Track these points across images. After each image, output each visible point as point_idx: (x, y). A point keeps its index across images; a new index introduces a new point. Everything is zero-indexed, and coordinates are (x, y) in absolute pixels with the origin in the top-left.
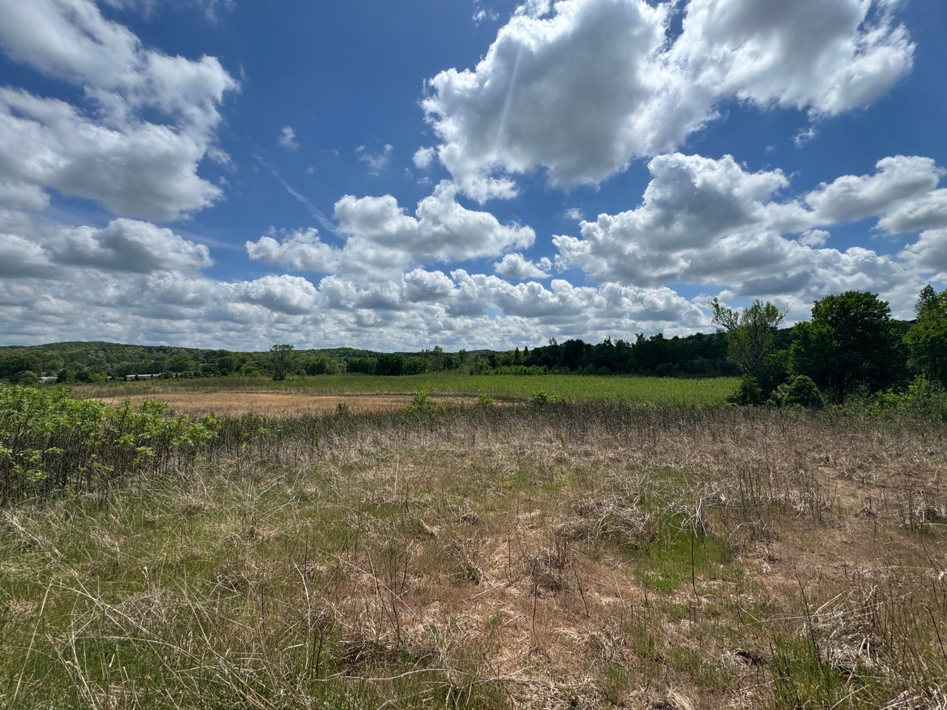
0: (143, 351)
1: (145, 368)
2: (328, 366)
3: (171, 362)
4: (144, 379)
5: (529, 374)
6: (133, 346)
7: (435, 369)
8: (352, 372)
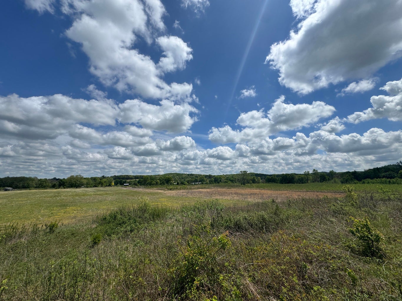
4: (197, 184)
7: (314, 181)
8: (269, 182)
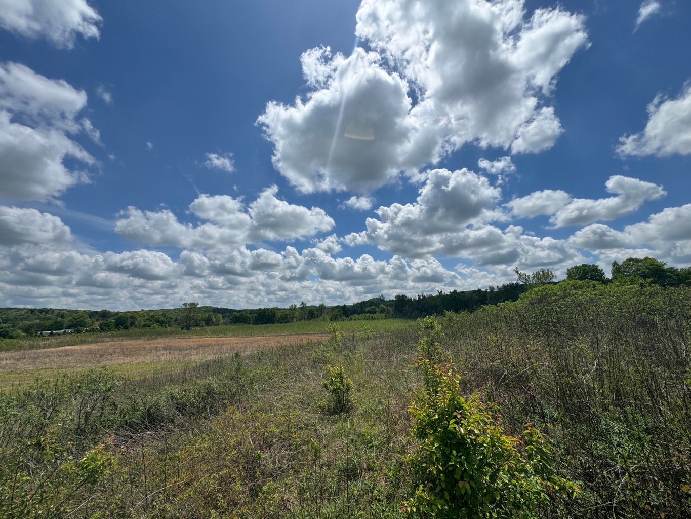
0: (26, 313)
1: (46, 326)
2: (214, 320)
3: (71, 320)
4: (59, 334)
5: (375, 319)
6: (16, 308)
7: (300, 319)
8: (235, 323)
